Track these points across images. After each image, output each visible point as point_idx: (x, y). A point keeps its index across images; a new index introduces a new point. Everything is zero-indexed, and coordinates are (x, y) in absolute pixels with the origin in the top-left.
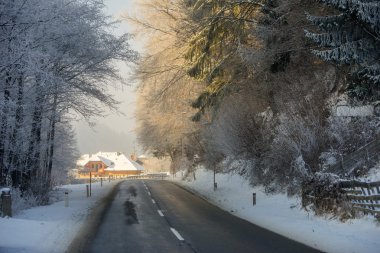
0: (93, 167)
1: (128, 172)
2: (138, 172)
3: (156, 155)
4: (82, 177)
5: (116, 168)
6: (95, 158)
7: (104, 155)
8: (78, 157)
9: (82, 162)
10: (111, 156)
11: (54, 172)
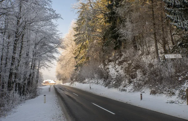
0: (46, 82)
1: (53, 84)
2: (55, 83)
3: (59, 80)
4: (44, 84)
5: (51, 83)
6: (47, 81)
7: (49, 80)
8: (43, 80)
9: (44, 82)
10: (50, 80)
11: (38, 84)
